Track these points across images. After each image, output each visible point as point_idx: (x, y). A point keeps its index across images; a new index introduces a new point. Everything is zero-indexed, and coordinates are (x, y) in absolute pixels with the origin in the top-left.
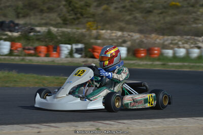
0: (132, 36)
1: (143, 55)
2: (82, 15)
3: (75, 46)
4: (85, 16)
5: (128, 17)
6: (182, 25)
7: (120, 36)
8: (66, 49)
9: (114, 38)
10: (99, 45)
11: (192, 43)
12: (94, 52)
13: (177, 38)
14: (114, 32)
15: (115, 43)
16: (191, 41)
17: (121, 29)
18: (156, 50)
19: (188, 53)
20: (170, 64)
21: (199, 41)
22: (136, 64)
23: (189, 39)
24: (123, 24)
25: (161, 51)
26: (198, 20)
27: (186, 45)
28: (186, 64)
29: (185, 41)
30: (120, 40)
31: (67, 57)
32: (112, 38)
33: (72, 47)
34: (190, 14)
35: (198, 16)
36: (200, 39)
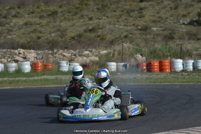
11: (9, 57)
16: (8, 55)
19: (6, 67)
21: (16, 54)
23: (5, 52)
26: (12, 31)
27: (3, 60)
28: (5, 79)
29: (2, 55)
34: (4, 26)
35: (11, 27)
36: (17, 51)
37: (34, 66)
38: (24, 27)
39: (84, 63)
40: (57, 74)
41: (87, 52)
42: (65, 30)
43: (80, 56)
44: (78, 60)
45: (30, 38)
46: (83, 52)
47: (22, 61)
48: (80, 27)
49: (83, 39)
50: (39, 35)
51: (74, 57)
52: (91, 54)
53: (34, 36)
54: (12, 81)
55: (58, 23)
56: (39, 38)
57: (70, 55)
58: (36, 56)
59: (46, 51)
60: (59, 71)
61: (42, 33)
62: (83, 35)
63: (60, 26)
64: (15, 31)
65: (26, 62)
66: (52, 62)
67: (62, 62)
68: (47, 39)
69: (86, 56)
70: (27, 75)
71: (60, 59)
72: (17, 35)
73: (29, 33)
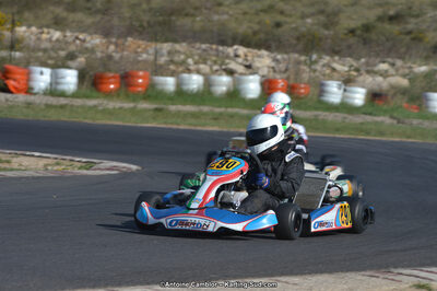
0: (84, 41)
1: (112, 86)
6: (187, 15)
7: (58, 40)
9: (48, 44)
10: (17, 63)
11: (215, 62)
12: (7, 78)
13: (181, 47)
14: (46, 30)
15: (50, 58)
16: (214, 58)
17: (58, 23)
18: (140, 77)
19: (208, 84)
20: (173, 108)
21: (228, 57)
22: (100, 108)
23: (204, 50)
24: (60, 11)
25: (151, 80)
26: (221, 4)
27: (202, 66)
28: (205, 109)
29: (200, 56)
30: (63, 53)
32: (43, 46)
36: (230, 51)
37: (268, 86)
39: (376, 89)
40: (316, 109)
41: (383, 66)
42: (336, 14)
43: (368, 72)
44: (364, 81)
45: (259, 23)
46: (375, 65)
47: (241, 74)
48: (370, 8)
49: (373, 36)
50: (280, 18)
51: (355, 73)
52: (392, 71)
53: (268, 19)
54: (221, 114)
56: (278, 25)
57: (346, 69)
58: (273, 64)
59: (296, 55)
60: (321, 102)
61: (286, 16)
62: (374, 27)
63: (326, 4)
64: (228, 6)
65: (251, 77)
66: (306, 80)
67: (329, 82)
68: (296, 29)
69: (381, 75)
70: (252, 103)
71: (324, 75)
72: (231, 16)
73: (257, 14)
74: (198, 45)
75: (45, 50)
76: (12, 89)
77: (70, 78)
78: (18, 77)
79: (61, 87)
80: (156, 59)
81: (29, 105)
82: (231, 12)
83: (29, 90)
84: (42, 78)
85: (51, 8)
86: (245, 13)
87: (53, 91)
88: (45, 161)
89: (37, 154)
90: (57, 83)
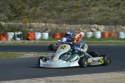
0: (51, 26)
1: (58, 37)
2: (20, 14)
3: (16, 33)
4: (22, 14)
5: (49, 14)
6: (81, 18)
7: (44, 26)
8: (11, 35)
9: (41, 27)
10: (31, 32)
11: (88, 29)
12: (29, 36)
13: (79, 26)
14: (40, 23)
15: (41, 30)
16: (88, 28)
17: (45, 22)
19: (86, 35)
21: (92, 27)
23: (86, 26)
24: (45, 19)
26: (91, 14)
27: (84, 30)
29: (84, 28)
30: (44, 29)
31: (12, 40)
32: (39, 27)
33: (15, 34)
34: (86, 11)
35: (91, 12)
36: (93, 26)
37: (103, 34)
38: (99, 12)
40: (117, 40)
45: (102, 19)
47: (96, 31)
50: (108, 17)
53: (105, 17)
54: (89, 42)
55: (120, 10)
56: (108, 19)
58: (105, 28)
59: (112, 26)
60: (119, 38)
61: (110, 16)
63: (122, 12)
64: (93, 15)
65: (98, 32)
66: (114, 32)
67: (121, 32)
68: (113, 20)
70: (99, 39)
71: (120, 31)
72: (94, 17)
73: (102, 16)
74: (84, 25)
75: (39, 28)
76: (30, 39)
77: (46, 35)
78: (32, 36)
79: (44, 38)
80: (71, 29)
81: (34, 43)
82: (94, 16)
83: (35, 39)
84: (38, 36)
85: (43, 18)
86: (98, 16)
87: (42, 39)
88: (34, 54)
89: (32, 53)
90: (43, 37)
